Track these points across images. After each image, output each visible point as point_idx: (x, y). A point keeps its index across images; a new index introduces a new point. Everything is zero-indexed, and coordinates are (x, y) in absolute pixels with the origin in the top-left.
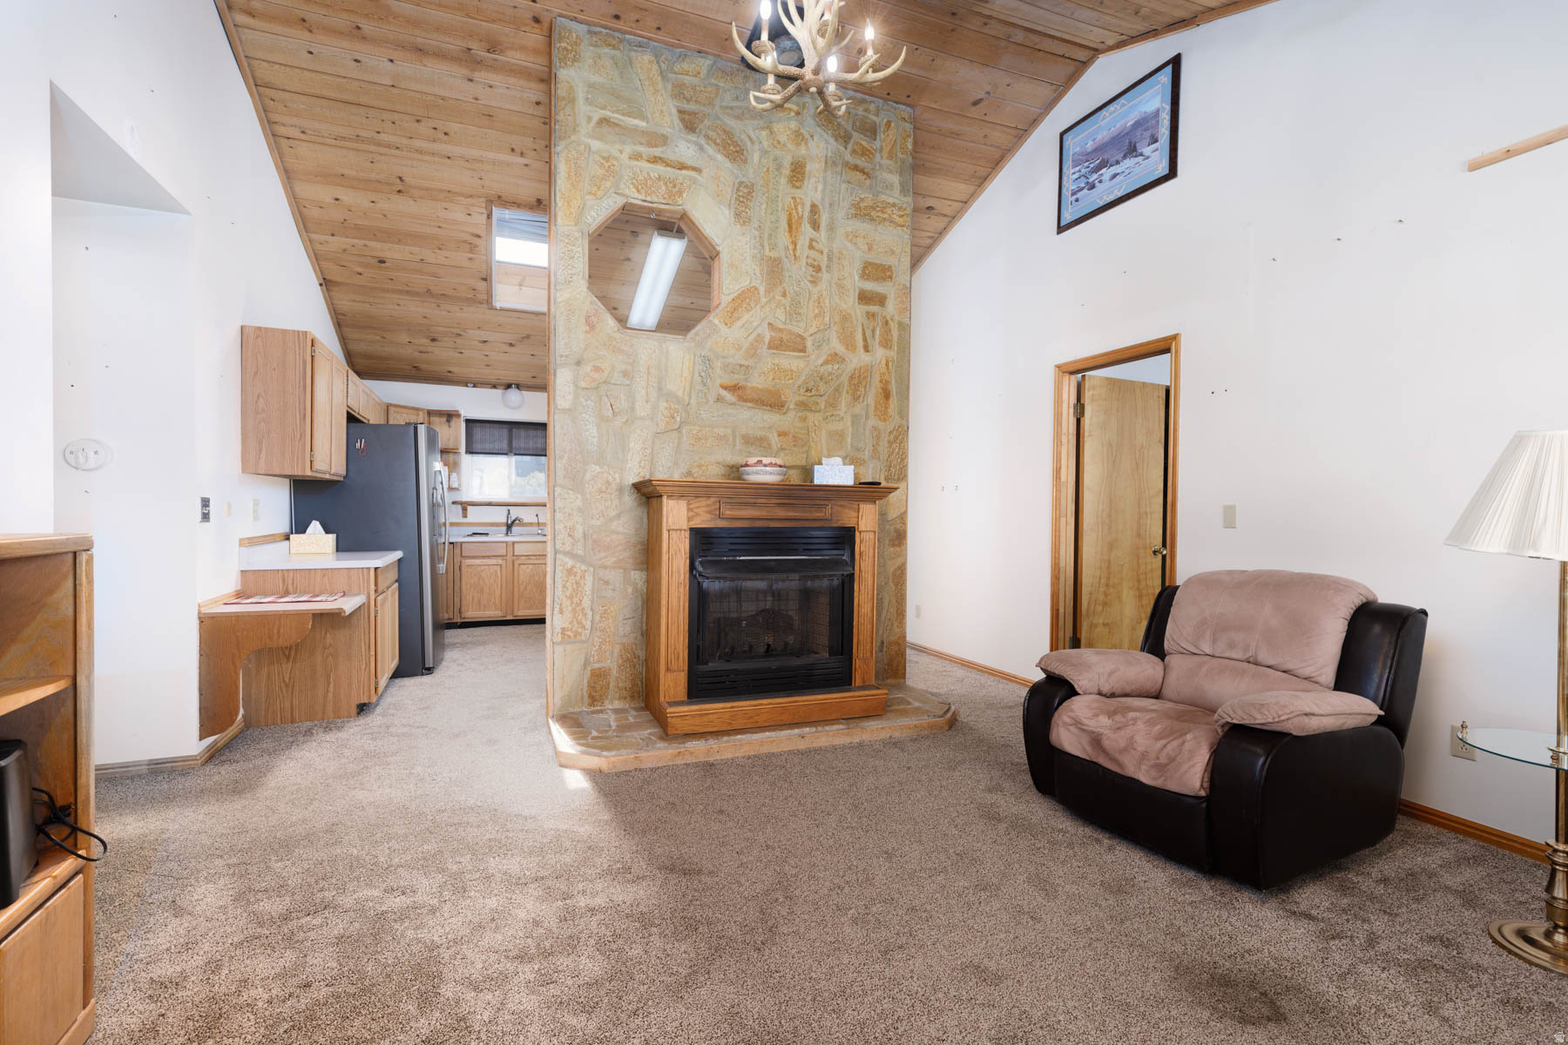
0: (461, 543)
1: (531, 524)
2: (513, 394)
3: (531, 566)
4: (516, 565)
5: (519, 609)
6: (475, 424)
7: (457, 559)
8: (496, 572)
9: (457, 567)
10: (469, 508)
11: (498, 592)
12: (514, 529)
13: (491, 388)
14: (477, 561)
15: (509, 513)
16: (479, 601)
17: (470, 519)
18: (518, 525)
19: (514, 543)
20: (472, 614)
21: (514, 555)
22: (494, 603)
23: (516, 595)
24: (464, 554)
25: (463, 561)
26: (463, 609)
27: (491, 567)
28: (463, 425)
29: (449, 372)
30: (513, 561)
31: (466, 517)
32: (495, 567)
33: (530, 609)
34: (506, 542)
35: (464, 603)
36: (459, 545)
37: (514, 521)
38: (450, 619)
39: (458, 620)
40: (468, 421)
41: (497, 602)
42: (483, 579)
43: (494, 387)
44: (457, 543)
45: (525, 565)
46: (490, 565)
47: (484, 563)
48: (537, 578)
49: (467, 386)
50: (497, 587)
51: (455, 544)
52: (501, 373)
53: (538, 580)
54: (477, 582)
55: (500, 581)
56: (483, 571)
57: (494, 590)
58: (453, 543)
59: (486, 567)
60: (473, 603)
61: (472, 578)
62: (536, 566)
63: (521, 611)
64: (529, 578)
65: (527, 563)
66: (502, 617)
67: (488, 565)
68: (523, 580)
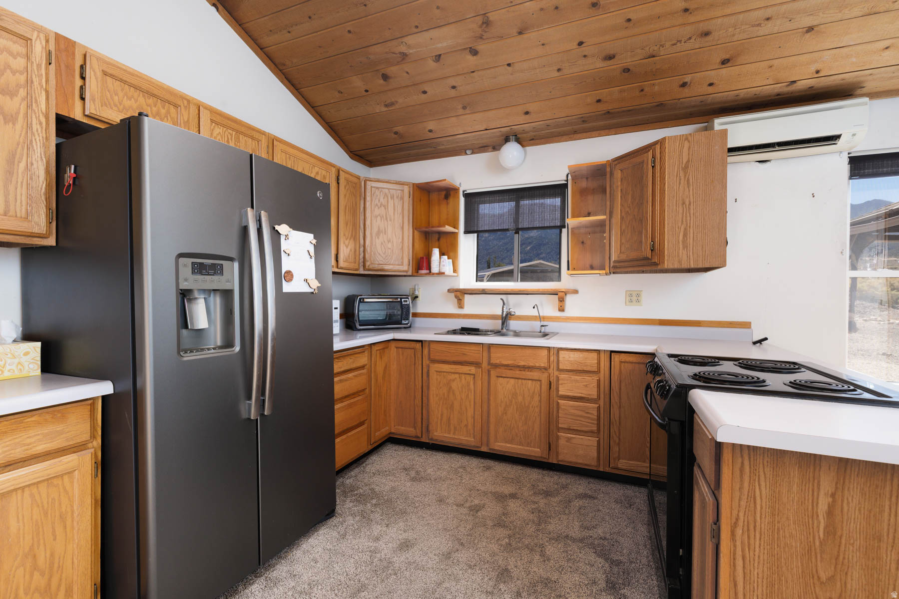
3: (512, 381)
4: (493, 378)
5: (496, 440)
6: (478, 199)
7: (426, 361)
8: (468, 383)
9: (425, 370)
10: (466, 297)
11: (470, 412)
16: (449, 419)
17: (466, 310)
19: (490, 346)
20: (440, 434)
21: (489, 363)
22: (466, 426)
23: (492, 420)
24: (432, 357)
25: (431, 365)
26: (431, 427)
27: (463, 377)
28: (462, 200)
29: (430, 131)
30: (489, 372)
31: (463, 307)
32: (468, 377)
33: (511, 442)
34: (481, 345)
35: (432, 419)
36: (429, 344)
37: (507, 314)
38: (417, 437)
39: (424, 439)
40: (467, 196)
41: (470, 427)
42: (454, 394)
44: (425, 341)
45: (505, 379)
46: (462, 373)
47: (453, 371)
48: (520, 398)
49: (466, 154)
50: (470, 405)
51: (423, 342)
52: (486, 130)
53: (521, 402)
54: (446, 394)
55: (473, 397)
56: (454, 380)
57: (466, 408)
58: (421, 341)
59: (457, 376)
60: (441, 420)
61: (441, 388)
62: (520, 381)
63: (499, 444)
64: (510, 398)
65: (507, 376)
66: (474, 447)
67: (459, 373)
68: (502, 400)
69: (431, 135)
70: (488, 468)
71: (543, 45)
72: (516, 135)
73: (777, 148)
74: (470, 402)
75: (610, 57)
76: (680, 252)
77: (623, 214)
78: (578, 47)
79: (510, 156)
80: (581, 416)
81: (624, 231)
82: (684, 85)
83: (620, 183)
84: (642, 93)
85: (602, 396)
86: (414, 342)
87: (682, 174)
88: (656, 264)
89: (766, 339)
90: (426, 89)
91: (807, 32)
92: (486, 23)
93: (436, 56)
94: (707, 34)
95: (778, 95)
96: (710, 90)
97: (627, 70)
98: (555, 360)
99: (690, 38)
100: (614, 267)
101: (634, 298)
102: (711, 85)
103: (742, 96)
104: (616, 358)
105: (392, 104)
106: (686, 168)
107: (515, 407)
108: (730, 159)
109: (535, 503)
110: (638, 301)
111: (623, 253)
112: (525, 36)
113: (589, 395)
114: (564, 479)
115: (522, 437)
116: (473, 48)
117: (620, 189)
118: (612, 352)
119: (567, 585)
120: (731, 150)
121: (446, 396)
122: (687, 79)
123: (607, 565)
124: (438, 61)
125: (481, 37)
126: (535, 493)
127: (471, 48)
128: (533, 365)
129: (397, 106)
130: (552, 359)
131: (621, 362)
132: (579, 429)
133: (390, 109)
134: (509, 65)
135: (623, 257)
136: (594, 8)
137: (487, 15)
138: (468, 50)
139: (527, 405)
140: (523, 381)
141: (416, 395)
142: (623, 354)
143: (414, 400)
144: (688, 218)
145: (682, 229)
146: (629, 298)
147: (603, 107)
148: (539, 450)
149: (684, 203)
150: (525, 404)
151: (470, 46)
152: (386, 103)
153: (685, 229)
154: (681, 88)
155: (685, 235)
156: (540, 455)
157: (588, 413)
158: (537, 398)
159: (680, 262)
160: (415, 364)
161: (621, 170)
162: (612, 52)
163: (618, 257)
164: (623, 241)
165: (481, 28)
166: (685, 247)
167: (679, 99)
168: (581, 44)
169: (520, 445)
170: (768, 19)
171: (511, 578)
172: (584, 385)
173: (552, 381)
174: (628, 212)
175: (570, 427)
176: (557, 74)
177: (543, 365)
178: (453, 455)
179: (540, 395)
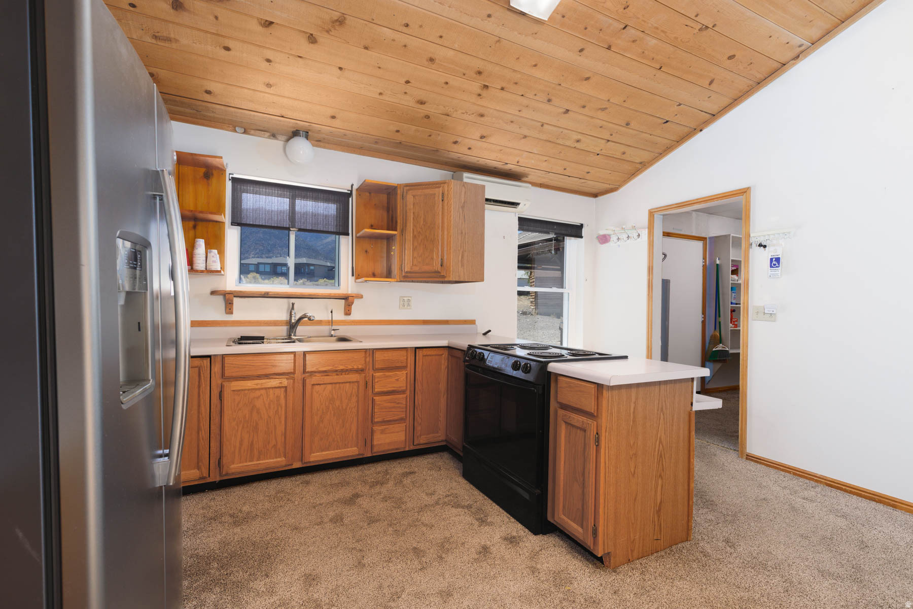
0: (223, 356)
1: (320, 323)
2: (302, 148)
3: (329, 387)
4: (308, 387)
5: (312, 452)
6: (244, 187)
7: (217, 380)
8: (278, 397)
9: (215, 392)
10: (236, 301)
11: (280, 429)
12: (301, 330)
13: (269, 137)
14: (249, 384)
15: (293, 308)
17: (237, 316)
18: (306, 324)
19: (305, 353)
20: (236, 466)
21: (304, 372)
22: (275, 446)
24: (227, 374)
25: (226, 384)
26: (225, 461)
27: (271, 391)
28: (229, 185)
30: (304, 381)
31: (232, 313)
32: (277, 392)
33: (328, 449)
34: (294, 353)
35: (225, 451)
36: (220, 359)
37: (301, 319)
38: (204, 478)
39: (213, 478)
40: (235, 181)
41: (279, 444)
42: (258, 412)
43: (274, 136)
44: (215, 355)
45: (322, 385)
46: (269, 388)
47: (259, 386)
48: (338, 403)
49: (235, 131)
50: (281, 422)
51: (212, 357)
52: (283, 117)
53: (339, 406)
54: (247, 416)
55: (283, 412)
56: (258, 398)
57: (275, 426)
58: (209, 356)
59: (263, 392)
60: (240, 448)
61: (240, 409)
62: (338, 385)
63: (315, 454)
64: (327, 404)
65: (325, 382)
66: (286, 466)
67: (266, 388)
68: (319, 408)
69: (207, 97)
70: (308, 483)
71: (379, 68)
72: (308, 132)
73: (492, 203)
74: (280, 418)
75: (422, 103)
76: (460, 268)
77: (415, 233)
78: (404, 83)
79: (301, 152)
80: (394, 407)
81: (416, 247)
82: (455, 142)
83: (412, 207)
84: (429, 138)
85: (409, 387)
86: (199, 359)
87: (461, 210)
88: (444, 277)
89: (490, 331)
90: (230, 46)
91: (524, 138)
92: (340, 21)
93: (266, 21)
94: (482, 115)
95: (495, 168)
96: (469, 152)
97: (428, 117)
98: (371, 362)
99: (473, 114)
100: (405, 277)
101: (406, 303)
102: (470, 149)
103: (480, 162)
104: (420, 354)
105: (168, 39)
106: (463, 207)
107: (332, 412)
108: (486, 206)
109: (380, 493)
110: (409, 305)
111: (415, 265)
112: (369, 52)
113: (400, 387)
114: (380, 467)
115: (339, 440)
116: (314, 36)
117: (412, 212)
118: (416, 348)
119: (460, 535)
120: (487, 200)
121: (247, 418)
122: (459, 139)
123: (466, 511)
124: (266, 27)
125: (328, 31)
126: (371, 487)
127: (312, 35)
128: (351, 367)
129: (174, 45)
130: (368, 360)
131: (423, 356)
132: (391, 419)
133: (159, 43)
134: (340, 69)
135: (416, 269)
136: (430, 62)
137: (345, 16)
138: (308, 35)
139: (344, 407)
140: (341, 385)
141: (202, 425)
142: (425, 349)
143: (198, 433)
144: (464, 245)
145: (461, 252)
146: (402, 303)
147: (399, 138)
148: (356, 448)
149: (462, 233)
150: (342, 407)
151: (311, 33)
152: (157, 34)
153: (463, 252)
154: (453, 144)
155: (462, 257)
156: (357, 453)
157: (398, 403)
158: (354, 399)
159: (459, 276)
160: (199, 387)
161: (414, 196)
162: (425, 99)
163: (411, 269)
164: (415, 255)
165: (333, 23)
166: (463, 265)
167: (449, 151)
168: (408, 82)
169: (337, 449)
170: (512, 122)
171: (424, 551)
172: (396, 380)
173: (368, 381)
174: (419, 232)
175: (384, 419)
176: (377, 96)
177: (360, 367)
178: (255, 485)
179: (357, 396)
